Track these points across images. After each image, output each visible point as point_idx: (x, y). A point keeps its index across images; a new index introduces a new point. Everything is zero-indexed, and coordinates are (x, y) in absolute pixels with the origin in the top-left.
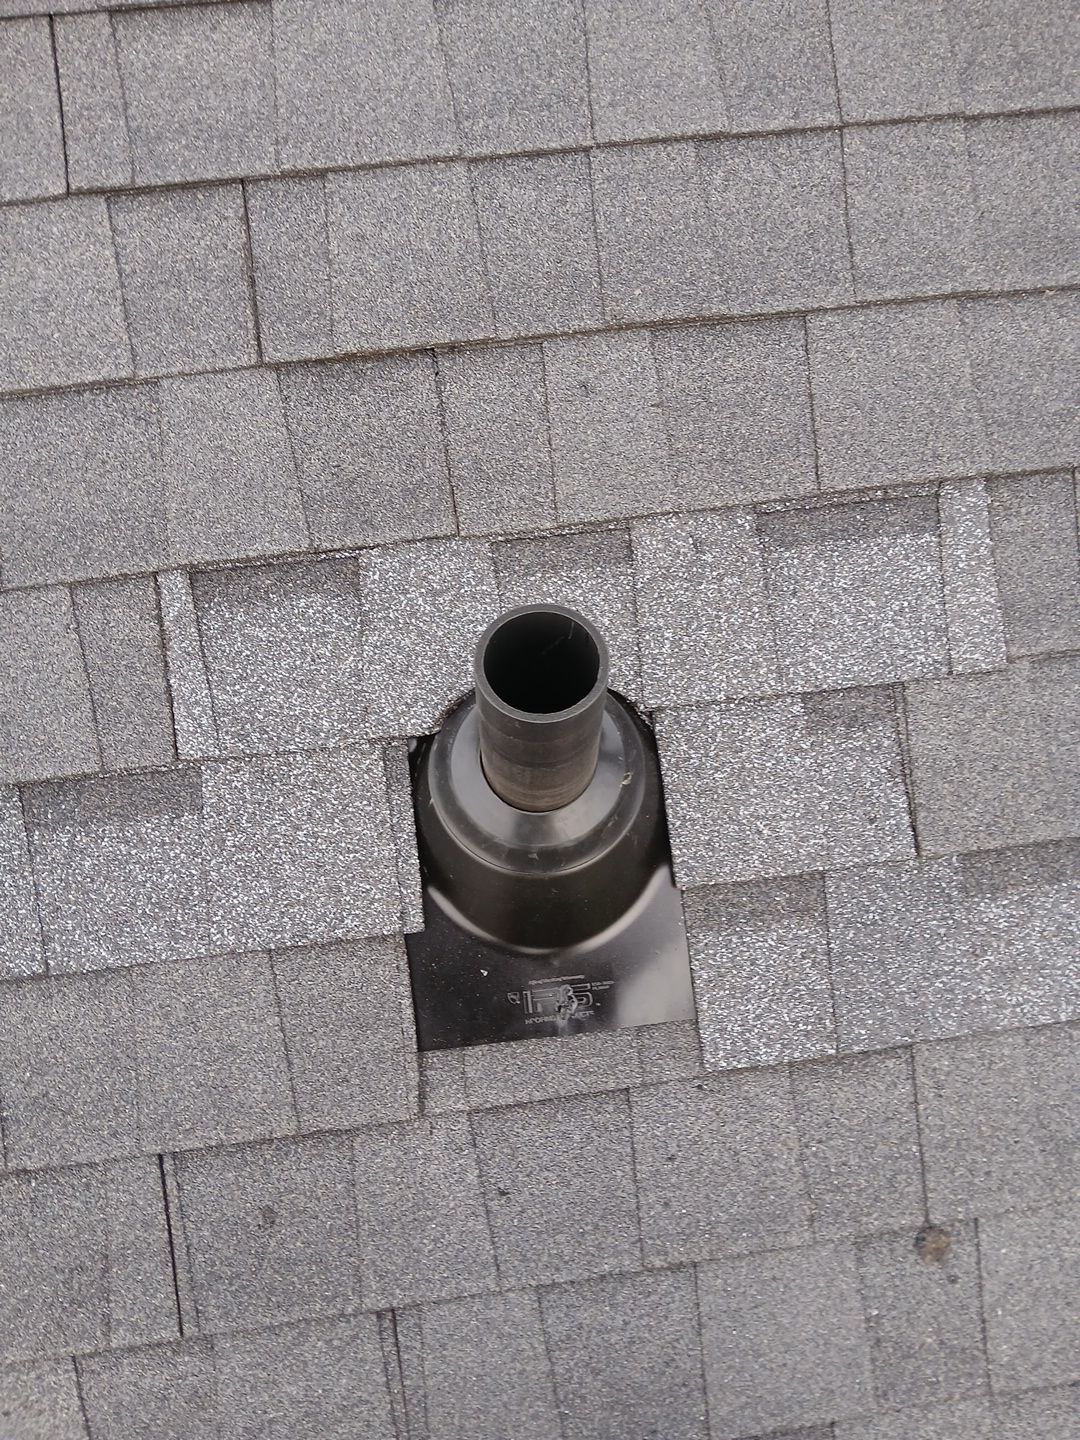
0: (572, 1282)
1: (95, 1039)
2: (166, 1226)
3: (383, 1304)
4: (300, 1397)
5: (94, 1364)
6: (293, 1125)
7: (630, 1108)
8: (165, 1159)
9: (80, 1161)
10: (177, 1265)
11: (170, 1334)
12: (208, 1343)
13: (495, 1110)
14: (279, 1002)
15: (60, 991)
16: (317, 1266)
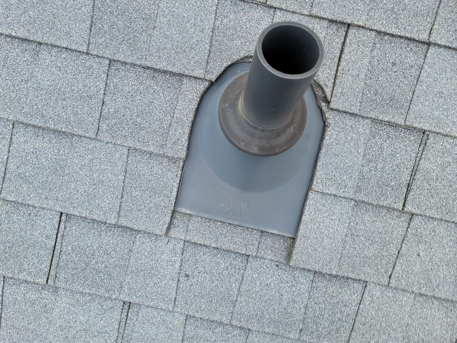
0: (201, 318)
1: (51, 159)
2: (55, 240)
3: (126, 299)
4: (84, 322)
5: (11, 282)
6: (116, 220)
7: (247, 263)
8: (63, 215)
9: (30, 203)
10: (54, 256)
11: (43, 281)
12: (56, 289)
13: (195, 244)
14: (126, 172)
15: (42, 135)
16: (107, 276)
